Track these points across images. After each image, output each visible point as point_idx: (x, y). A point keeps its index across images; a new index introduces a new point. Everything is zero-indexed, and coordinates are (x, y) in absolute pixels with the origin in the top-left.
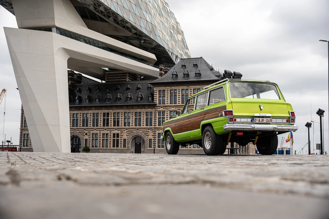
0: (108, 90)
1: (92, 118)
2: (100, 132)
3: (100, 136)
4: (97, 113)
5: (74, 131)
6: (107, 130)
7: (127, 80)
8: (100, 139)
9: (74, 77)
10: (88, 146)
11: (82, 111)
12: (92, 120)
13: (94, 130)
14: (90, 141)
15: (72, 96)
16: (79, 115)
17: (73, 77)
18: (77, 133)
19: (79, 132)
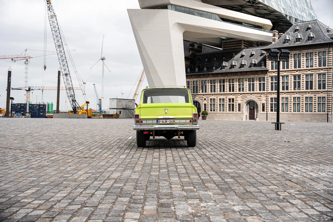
0: (224, 58)
2: (217, 97)
3: (218, 101)
4: (214, 80)
5: (195, 96)
6: (223, 96)
7: (242, 47)
8: (217, 104)
9: (195, 47)
10: (207, 110)
11: (201, 78)
12: (210, 86)
13: (211, 95)
14: (208, 106)
15: (193, 65)
16: (199, 82)
17: (193, 48)
18: (197, 99)
19: (199, 98)
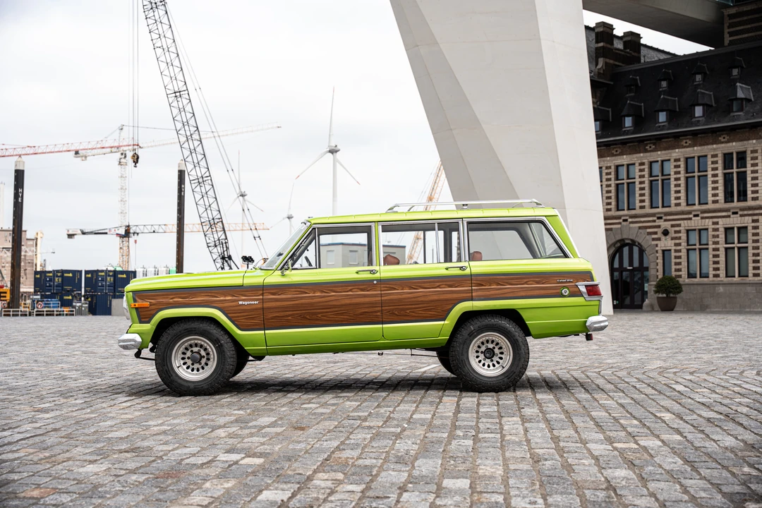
0: (735, 72)
1: (682, 176)
2: (714, 223)
3: (718, 236)
4: (699, 157)
5: (624, 223)
6: (741, 216)
8: (717, 250)
9: (615, 46)
10: (674, 274)
11: (648, 154)
12: (682, 182)
13: (691, 216)
14: (680, 257)
15: (610, 109)
16: (637, 168)
17: (609, 46)
18: (631, 230)
19: (640, 228)
